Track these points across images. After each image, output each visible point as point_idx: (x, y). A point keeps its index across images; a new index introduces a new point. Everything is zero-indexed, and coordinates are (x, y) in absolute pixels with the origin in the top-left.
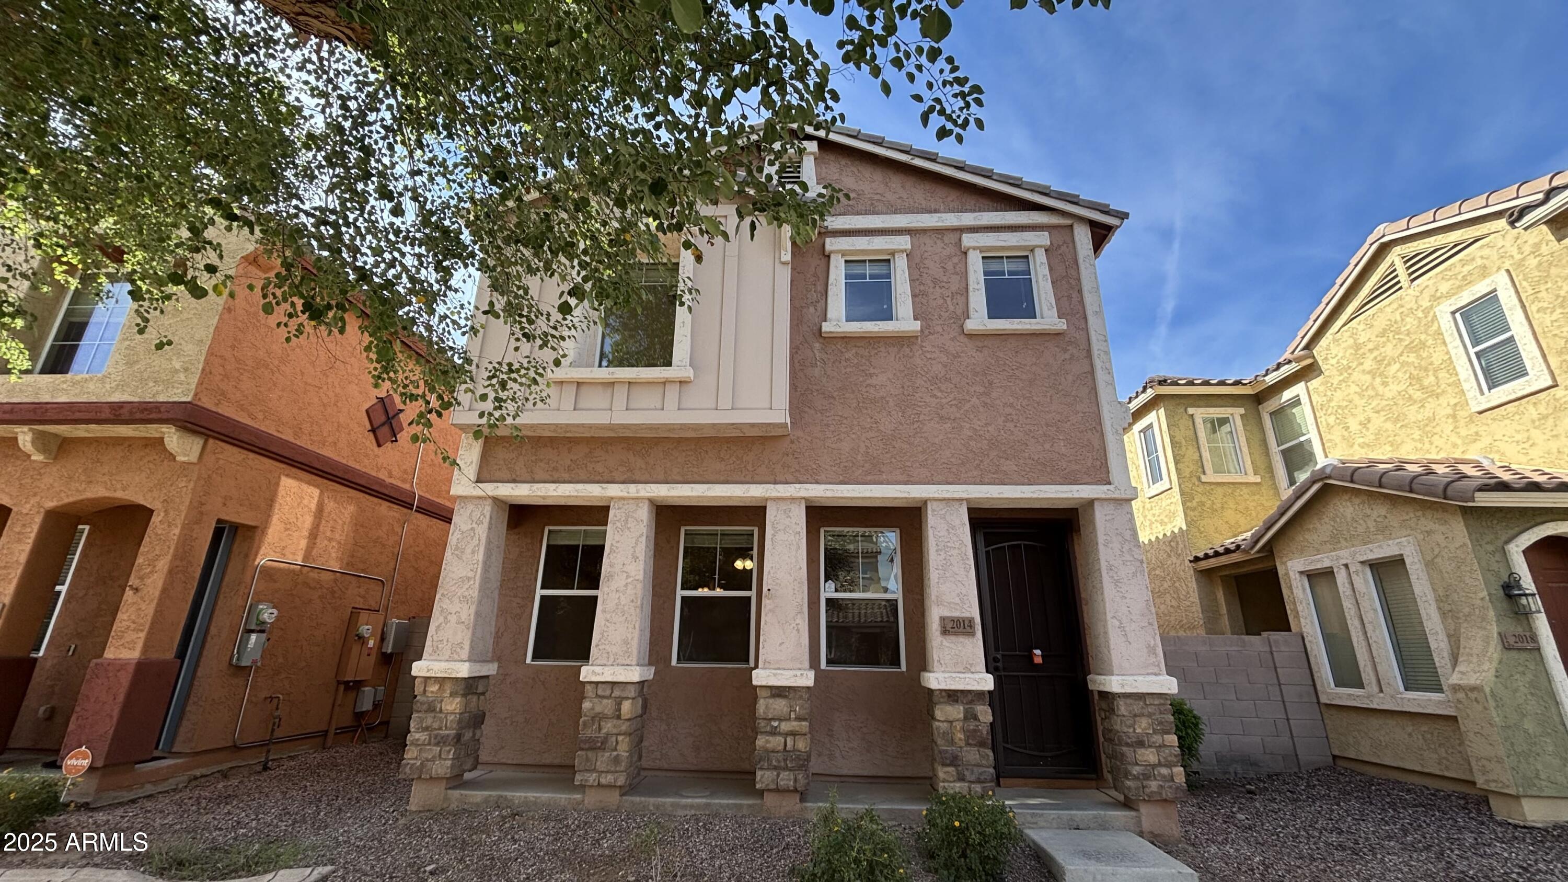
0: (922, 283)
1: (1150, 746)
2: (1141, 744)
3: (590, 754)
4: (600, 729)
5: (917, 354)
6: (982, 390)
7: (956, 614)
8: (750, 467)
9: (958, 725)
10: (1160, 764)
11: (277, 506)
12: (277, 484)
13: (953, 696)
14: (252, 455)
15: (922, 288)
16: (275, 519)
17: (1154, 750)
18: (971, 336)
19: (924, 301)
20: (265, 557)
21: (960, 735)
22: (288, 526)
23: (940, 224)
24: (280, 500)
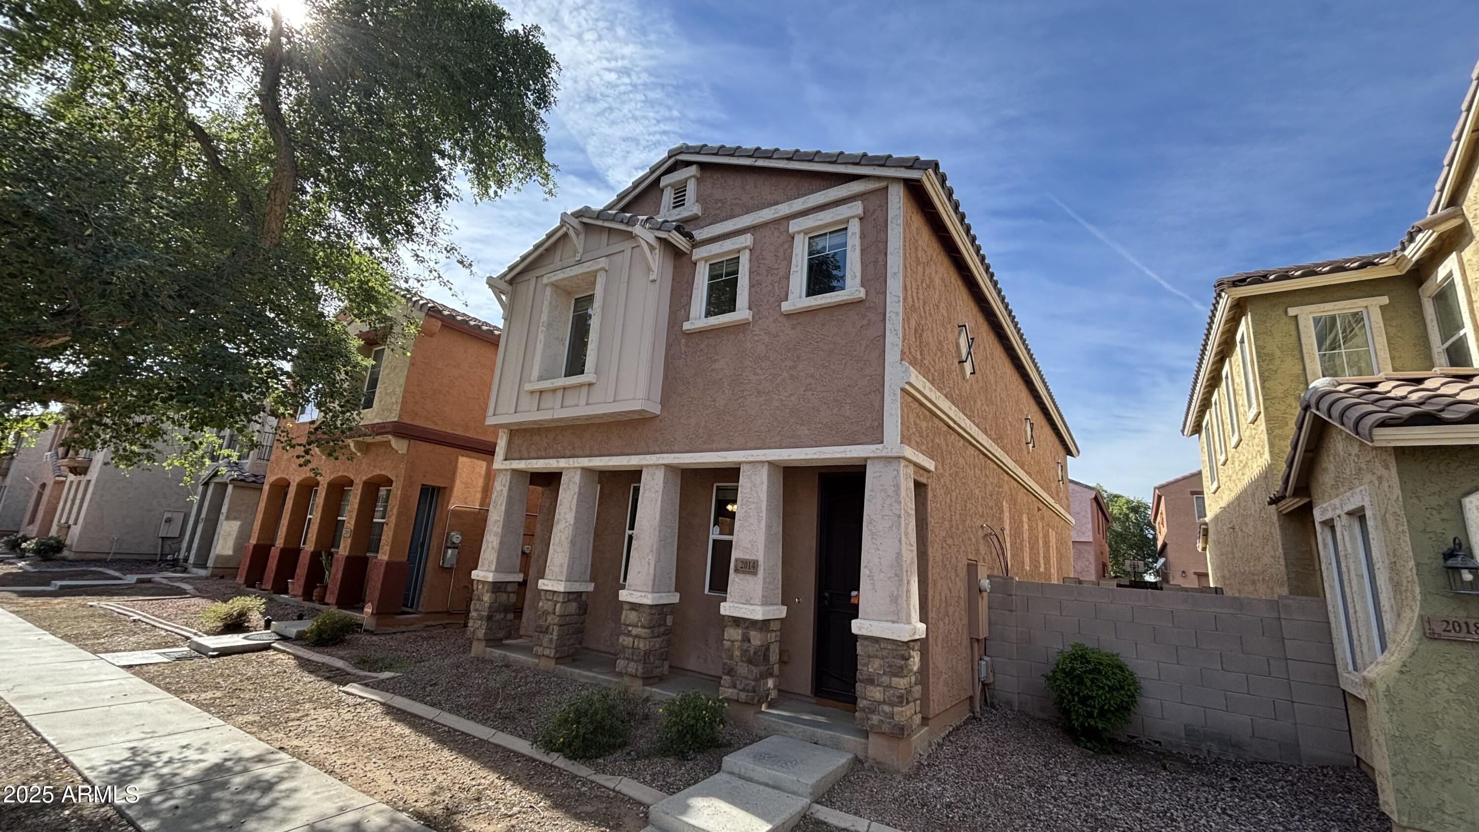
0: (759, 274)
1: (878, 685)
2: (871, 681)
3: (541, 635)
4: (546, 620)
5: (748, 338)
6: (792, 363)
7: (747, 557)
8: (635, 442)
9: (737, 644)
10: (884, 702)
11: (458, 475)
12: (457, 461)
13: (737, 621)
14: (437, 446)
15: (758, 278)
16: (458, 482)
17: (881, 689)
18: (789, 316)
19: (758, 290)
20: (454, 505)
21: (737, 653)
22: (467, 485)
23: (776, 215)
24: (459, 470)
